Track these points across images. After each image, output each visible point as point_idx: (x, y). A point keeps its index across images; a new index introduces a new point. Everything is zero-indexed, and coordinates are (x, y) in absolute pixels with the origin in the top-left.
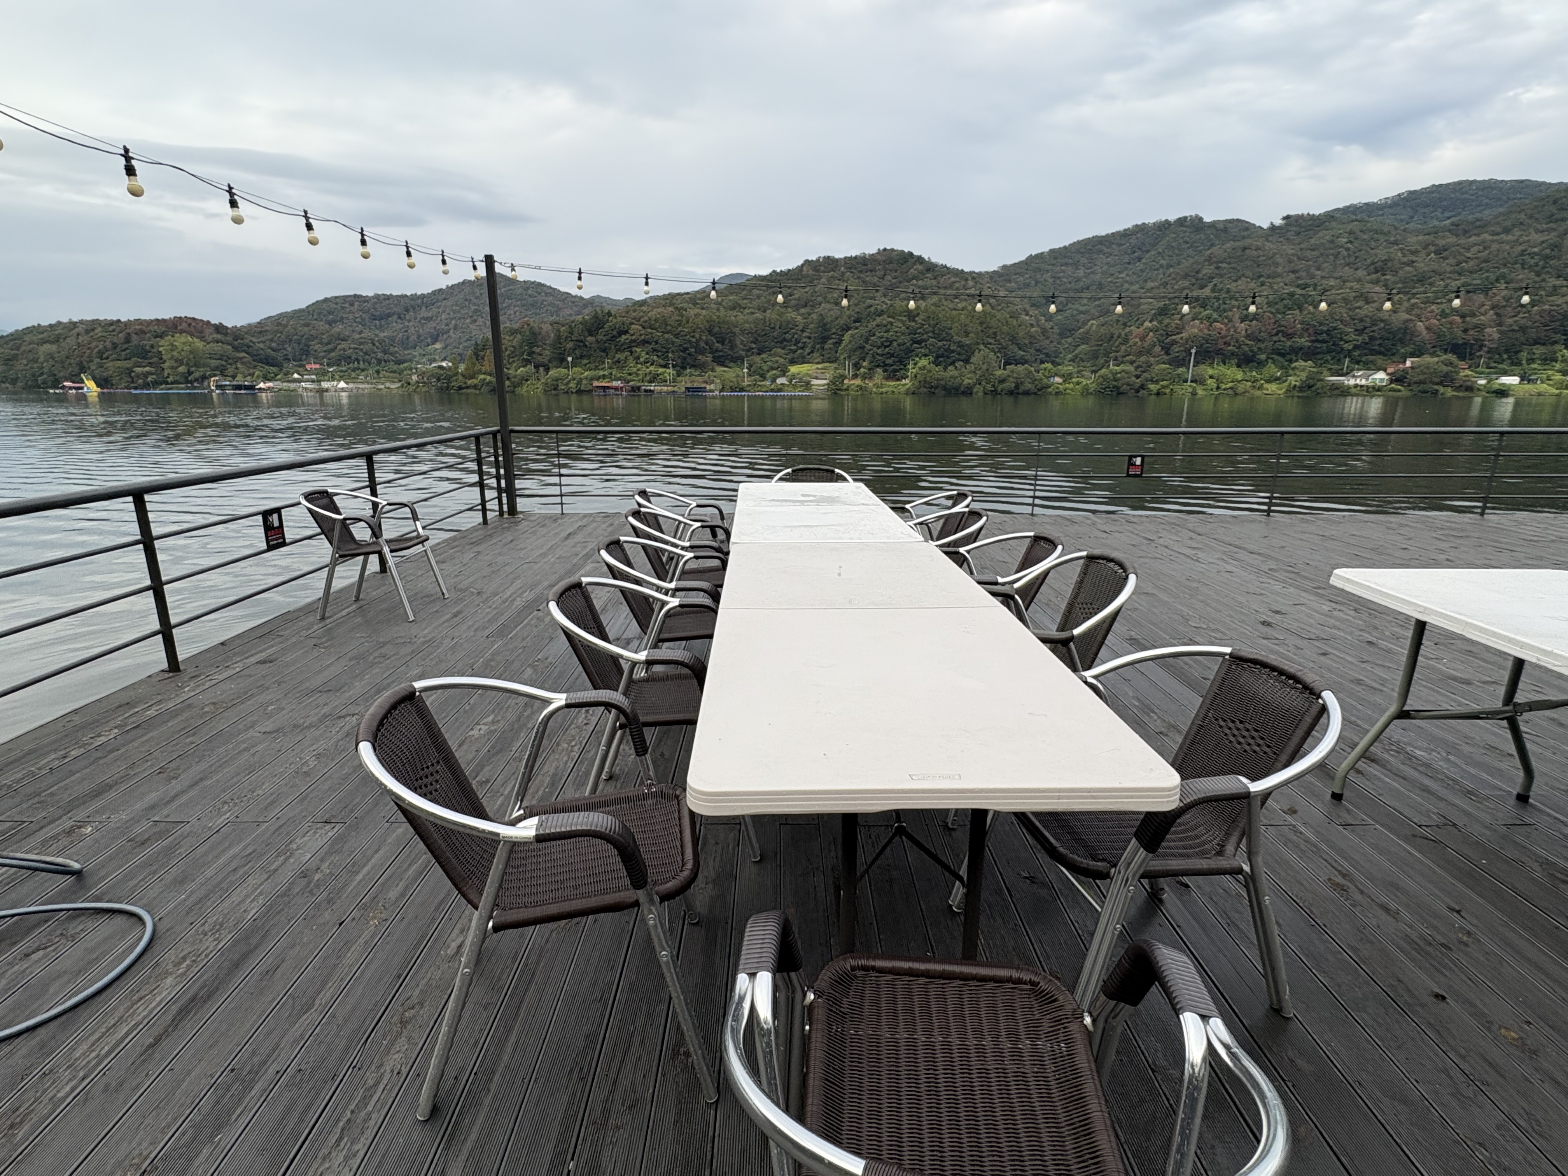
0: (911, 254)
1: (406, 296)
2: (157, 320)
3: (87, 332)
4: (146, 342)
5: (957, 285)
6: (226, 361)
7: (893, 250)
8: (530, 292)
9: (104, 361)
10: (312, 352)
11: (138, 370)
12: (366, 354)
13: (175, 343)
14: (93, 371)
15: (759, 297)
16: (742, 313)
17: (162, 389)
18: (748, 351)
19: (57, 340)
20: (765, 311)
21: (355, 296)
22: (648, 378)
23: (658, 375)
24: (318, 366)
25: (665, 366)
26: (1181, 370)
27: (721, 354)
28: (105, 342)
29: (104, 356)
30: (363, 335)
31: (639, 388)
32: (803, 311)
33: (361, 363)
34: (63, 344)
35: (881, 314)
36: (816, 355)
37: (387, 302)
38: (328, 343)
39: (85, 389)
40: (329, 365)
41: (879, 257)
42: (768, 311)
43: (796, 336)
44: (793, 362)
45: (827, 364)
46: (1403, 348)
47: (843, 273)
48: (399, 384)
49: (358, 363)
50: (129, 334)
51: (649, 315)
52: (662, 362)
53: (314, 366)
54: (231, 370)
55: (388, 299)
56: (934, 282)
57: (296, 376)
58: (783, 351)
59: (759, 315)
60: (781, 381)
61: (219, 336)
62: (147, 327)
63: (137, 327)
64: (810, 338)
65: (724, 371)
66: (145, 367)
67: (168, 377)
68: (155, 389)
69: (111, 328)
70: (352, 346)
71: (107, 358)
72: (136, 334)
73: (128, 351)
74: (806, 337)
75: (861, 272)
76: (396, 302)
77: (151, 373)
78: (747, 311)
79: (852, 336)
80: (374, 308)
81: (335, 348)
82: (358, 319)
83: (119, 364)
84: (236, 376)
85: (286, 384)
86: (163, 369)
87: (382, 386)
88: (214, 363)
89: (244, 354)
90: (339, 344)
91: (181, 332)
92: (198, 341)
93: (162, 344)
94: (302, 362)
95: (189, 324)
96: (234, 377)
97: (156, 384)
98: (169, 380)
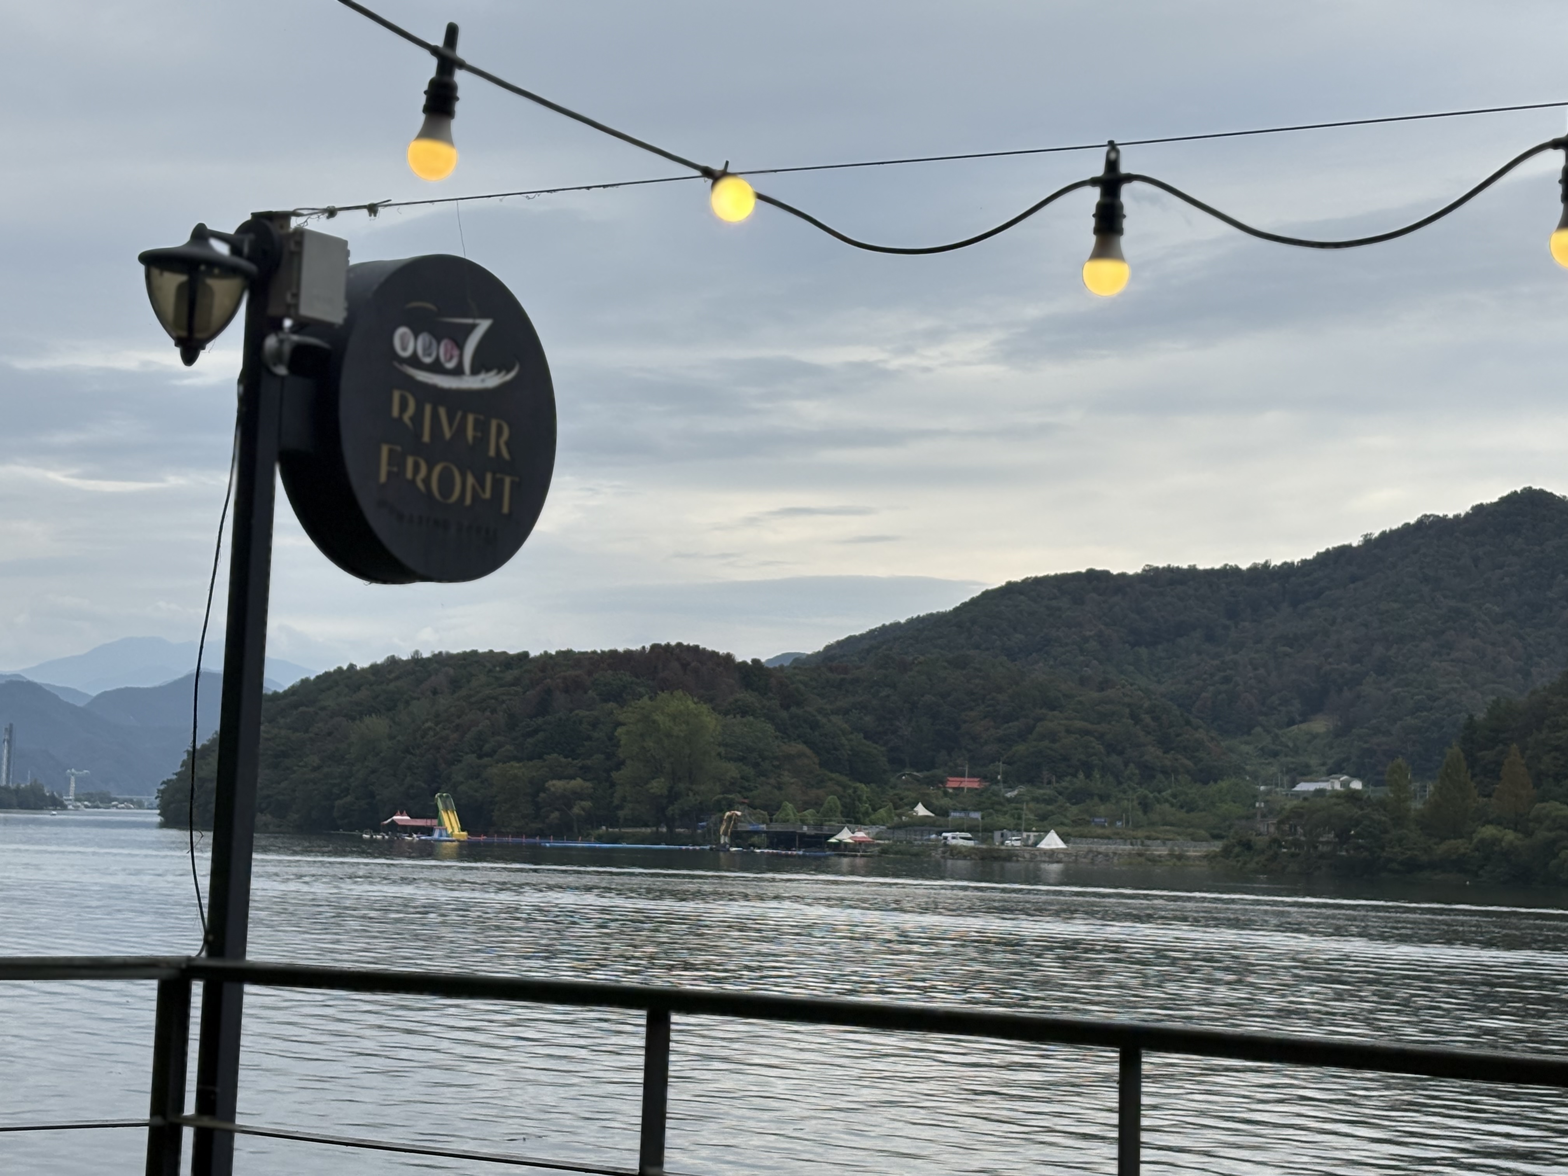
1: (1236, 570)
3: (455, 684)
4: (582, 713)
6: (756, 765)
9: (486, 760)
10: (966, 742)
11: (557, 785)
12: (1111, 748)
13: (658, 717)
17: (600, 839)
19: (390, 705)
24: (974, 784)
28: (494, 711)
29: (487, 747)
30: (1110, 693)
33: (1097, 775)
34: (403, 717)
38: (1013, 716)
39: (436, 835)
40: (1010, 781)
48: (1217, 846)
49: (1088, 776)
50: (549, 691)
53: (970, 783)
57: (921, 810)
61: (750, 698)
62: (591, 672)
63: (572, 673)
66: (572, 777)
67: (619, 807)
68: (586, 838)
69: (509, 676)
70: (1079, 724)
71: (491, 754)
72: (566, 691)
73: (541, 735)
77: (579, 796)
81: (1030, 729)
82: (1093, 645)
83: (516, 768)
84: (778, 807)
85: (900, 834)
86: (613, 785)
87: (1163, 851)
88: (732, 770)
89: (801, 747)
90: (1040, 719)
91: (666, 686)
92: (704, 708)
93: (622, 718)
94: (939, 772)
95: (685, 666)
96: (772, 809)
97: (591, 821)
98: (621, 814)
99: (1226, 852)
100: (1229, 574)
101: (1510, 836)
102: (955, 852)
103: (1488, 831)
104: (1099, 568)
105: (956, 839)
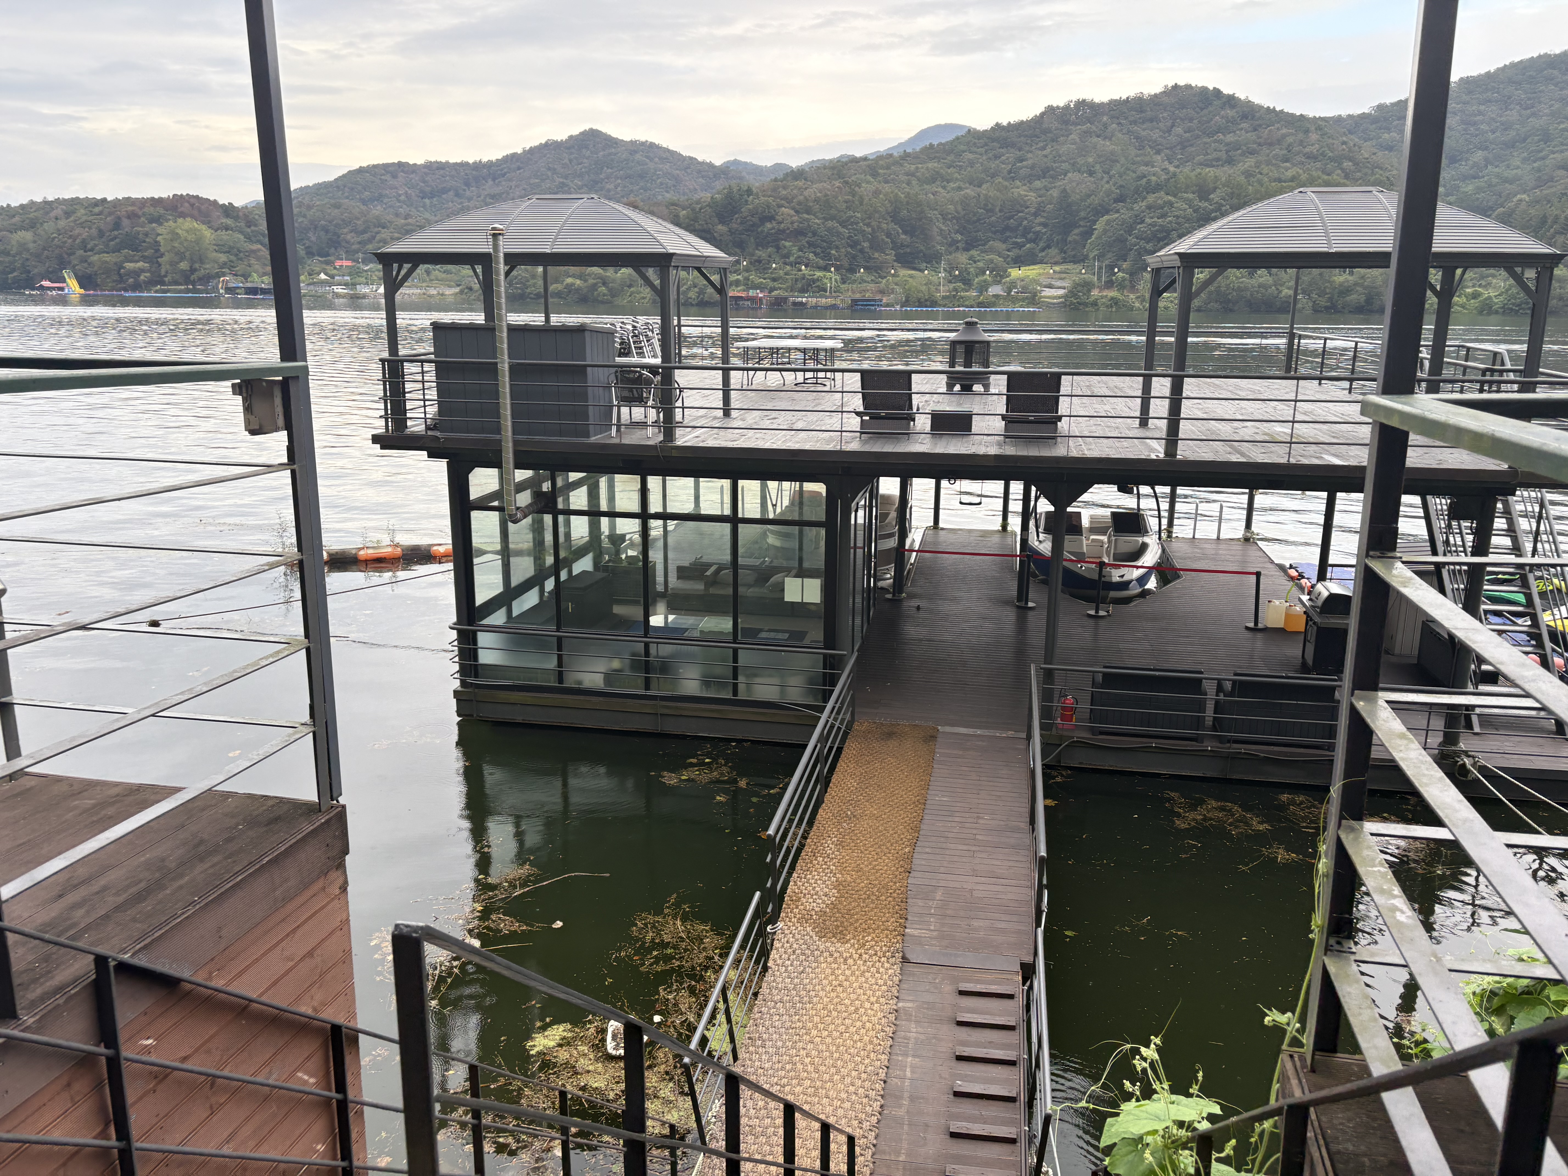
0: (1217, 92)
1: (467, 164)
2: (153, 199)
3: (68, 214)
4: (139, 229)
5: (1290, 139)
6: (236, 255)
7: (1188, 87)
8: (638, 157)
9: (89, 253)
10: (344, 244)
11: (129, 266)
13: (180, 231)
14: (74, 266)
15: (971, 164)
16: (944, 187)
17: (156, 292)
18: (950, 245)
19: (32, 225)
20: (980, 186)
21: (400, 164)
22: (799, 285)
23: (814, 281)
24: (349, 263)
25: (826, 269)
27: (908, 250)
28: (90, 228)
29: (89, 246)
30: (410, 220)
31: (785, 299)
32: (1038, 184)
34: (40, 231)
35: (1157, 188)
36: (1053, 251)
37: (442, 172)
38: (364, 232)
39: (66, 291)
40: (365, 262)
41: (1166, 99)
42: (984, 186)
43: (1025, 222)
44: (1019, 262)
45: (1070, 266)
47: (1105, 126)
48: (457, 290)
50: (119, 218)
51: (806, 193)
52: (822, 263)
53: (346, 263)
54: (240, 268)
55: (443, 169)
56: (1252, 136)
57: (323, 276)
58: (1004, 246)
59: (970, 191)
60: (995, 290)
61: (229, 222)
62: (141, 209)
63: (130, 208)
64: (1045, 225)
65: (911, 276)
66: (137, 261)
67: (165, 276)
68: (149, 291)
69: (97, 210)
70: (395, 235)
71: (91, 250)
72: (129, 217)
73: (117, 240)
74: (1041, 224)
75: (1135, 122)
76: (454, 173)
77: (142, 271)
78: (952, 185)
79: (1108, 222)
80: (424, 182)
81: (374, 237)
82: (403, 198)
83: (106, 257)
84: (250, 275)
85: (312, 287)
86: (160, 265)
87: (435, 292)
88: (223, 258)
89: (259, 246)
90: (378, 233)
91: (183, 215)
92: (204, 227)
93: (159, 231)
94: (331, 258)
95: (192, 205)
96: (246, 276)
97: (150, 284)
98: (166, 279)
99: (461, 292)
100: (464, 165)
101: (578, 282)
102: (338, 296)
103: (569, 280)
104: (403, 161)
105: (339, 289)
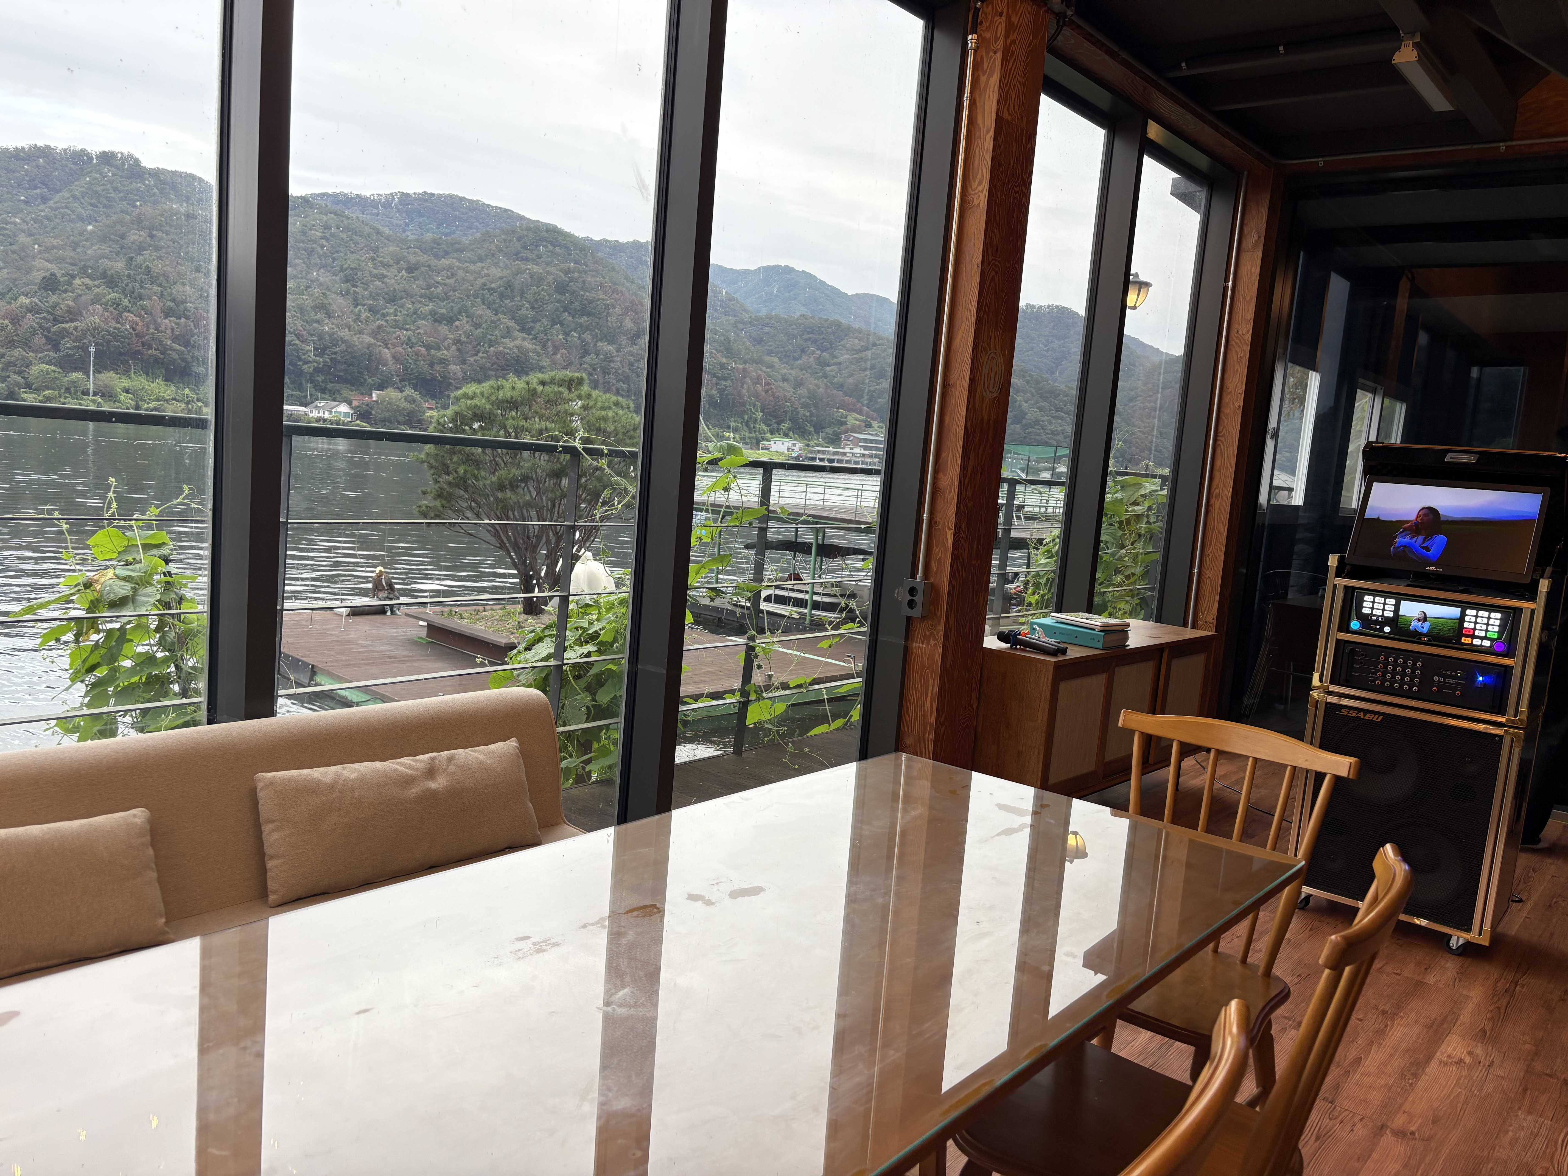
26: (76, 375)
46: (370, 377)
